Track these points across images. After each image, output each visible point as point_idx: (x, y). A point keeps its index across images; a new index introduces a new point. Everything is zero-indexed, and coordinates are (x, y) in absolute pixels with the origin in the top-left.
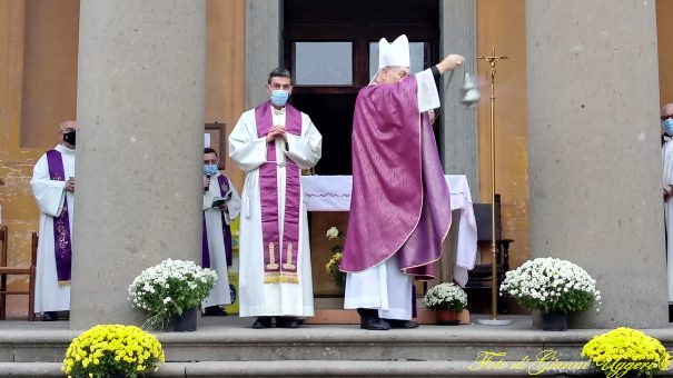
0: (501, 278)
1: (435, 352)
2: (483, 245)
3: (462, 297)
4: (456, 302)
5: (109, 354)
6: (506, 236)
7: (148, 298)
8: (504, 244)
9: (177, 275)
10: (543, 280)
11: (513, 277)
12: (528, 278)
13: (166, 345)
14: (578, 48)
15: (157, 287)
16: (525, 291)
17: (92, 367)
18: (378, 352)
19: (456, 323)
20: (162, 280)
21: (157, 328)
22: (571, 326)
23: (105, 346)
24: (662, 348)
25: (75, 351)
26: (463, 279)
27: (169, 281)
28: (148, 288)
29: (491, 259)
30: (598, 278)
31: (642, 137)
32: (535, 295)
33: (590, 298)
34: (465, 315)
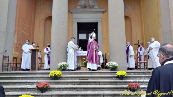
0: (106, 64)
1: (97, 74)
2: (103, 60)
3: (101, 67)
4: (100, 67)
5: (55, 74)
6: (106, 58)
7: (60, 67)
8: (106, 60)
9: (64, 64)
10: (111, 64)
11: (107, 64)
12: (109, 64)
13: (62, 73)
14: (115, 35)
15: (61, 65)
16: (109, 66)
17: (53, 76)
18: (90, 74)
19: (100, 70)
20: (62, 65)
21: (61, 71)
22: (115, 70)
23: (55, 73)
24: (126, 73)
25: (51, 74)
26: (101, 64)
27: (63, 65)
28: (60, 66)
29: (104, 62)
30: (118, 64)
31: (124, 46)
32: (110, 66)
33: (117, 67)
34: (101, 69)
